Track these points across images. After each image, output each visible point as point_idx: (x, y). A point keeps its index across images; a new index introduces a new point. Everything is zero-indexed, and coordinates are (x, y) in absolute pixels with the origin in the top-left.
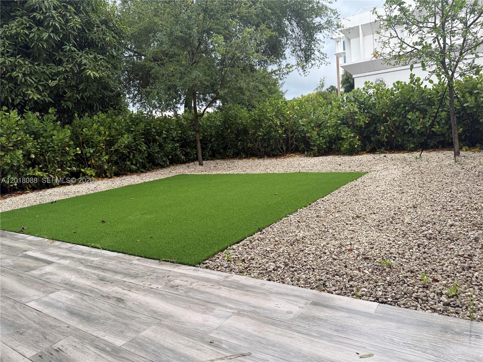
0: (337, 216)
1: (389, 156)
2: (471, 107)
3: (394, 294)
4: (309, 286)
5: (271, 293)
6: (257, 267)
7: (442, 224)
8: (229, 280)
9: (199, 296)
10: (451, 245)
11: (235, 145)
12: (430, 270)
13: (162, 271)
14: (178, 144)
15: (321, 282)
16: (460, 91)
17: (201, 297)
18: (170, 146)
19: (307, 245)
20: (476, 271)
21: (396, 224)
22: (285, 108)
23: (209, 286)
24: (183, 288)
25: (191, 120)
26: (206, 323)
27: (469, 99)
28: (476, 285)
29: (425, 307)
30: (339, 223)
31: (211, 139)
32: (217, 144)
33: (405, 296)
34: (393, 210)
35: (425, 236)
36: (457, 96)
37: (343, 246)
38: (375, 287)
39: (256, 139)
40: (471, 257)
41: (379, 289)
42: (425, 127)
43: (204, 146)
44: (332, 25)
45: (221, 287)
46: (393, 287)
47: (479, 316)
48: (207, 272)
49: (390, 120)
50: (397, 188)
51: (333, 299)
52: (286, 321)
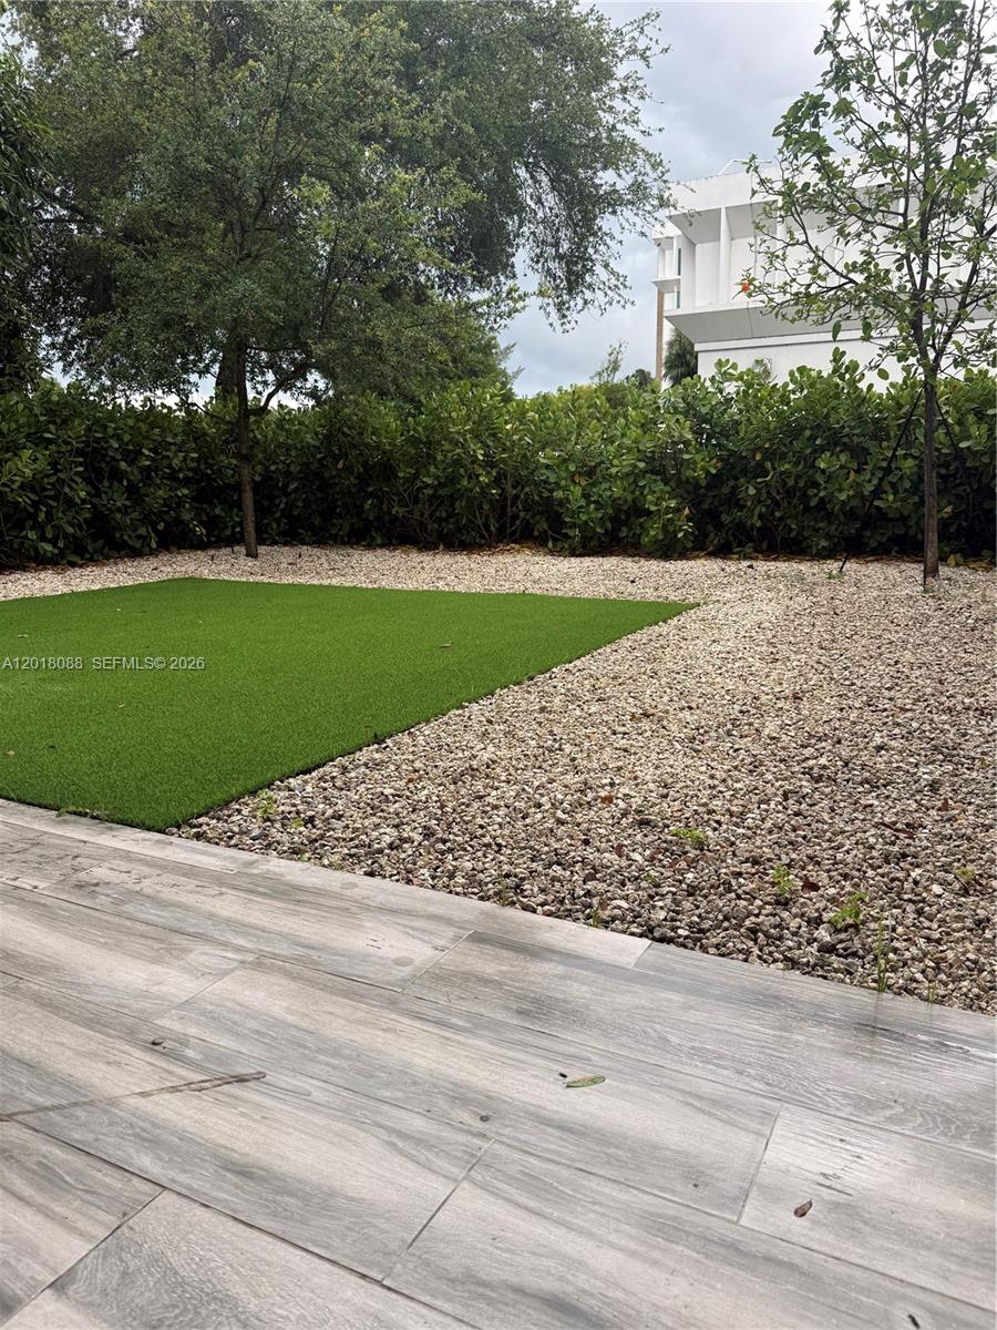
0: (593, 709)
1: (762, 566)
2: (977, 452)
3: (695, 919)
4: (476, 891)
5: (367, 908)
6: (344, 840)
7: (856, 742)
8: (255, 871)
9: (153, 914)
10: (869, 797)
11: (355, 507)
12: (801, 860)
13: (61, 842)
14: (186, 492)
15: (511, 882)
16: (955, 406)
17: (159, 916)
18: (161, 492)
19: (496, 784)
20: (918, 866)
21: (741, 737)
22: (501, 415)
23: (191, 887)
24: (110, 892)
25: (228, 423)
26: (154, 989)
27: (974, 430)
28: (910, 900)
29: (771, 954)
30: (595, 730)
31: (286, 485)
32: (304, 501)
33: (726, 924)
34: (740, 702)
35: (808, 772)
36: (945, 420)
37: (591, 788)
38: (651, 897)
39: (417, 496)
40: (912, 828)
41: (661, 904)
42: (859, 495)
43: (266, 503)
44: (646, 197)
45: (224, 890)
46: (700, 898)
47: (901, 981)
48: (193, 850)
49: (774, 469)
50: (765, 648)
51: (532, 927)
52: (387, 984)
